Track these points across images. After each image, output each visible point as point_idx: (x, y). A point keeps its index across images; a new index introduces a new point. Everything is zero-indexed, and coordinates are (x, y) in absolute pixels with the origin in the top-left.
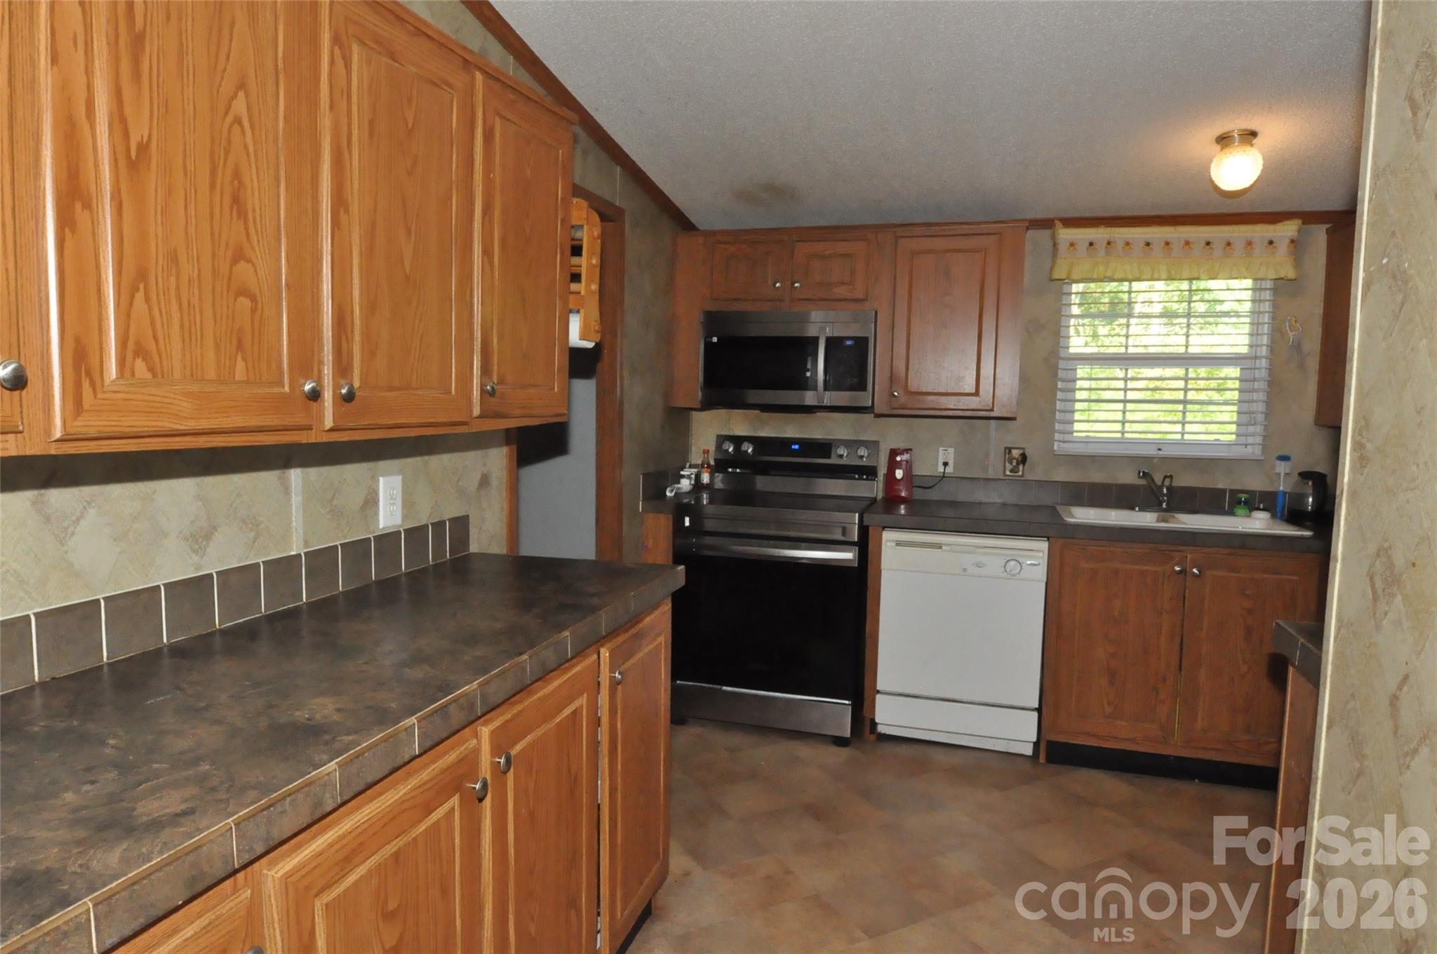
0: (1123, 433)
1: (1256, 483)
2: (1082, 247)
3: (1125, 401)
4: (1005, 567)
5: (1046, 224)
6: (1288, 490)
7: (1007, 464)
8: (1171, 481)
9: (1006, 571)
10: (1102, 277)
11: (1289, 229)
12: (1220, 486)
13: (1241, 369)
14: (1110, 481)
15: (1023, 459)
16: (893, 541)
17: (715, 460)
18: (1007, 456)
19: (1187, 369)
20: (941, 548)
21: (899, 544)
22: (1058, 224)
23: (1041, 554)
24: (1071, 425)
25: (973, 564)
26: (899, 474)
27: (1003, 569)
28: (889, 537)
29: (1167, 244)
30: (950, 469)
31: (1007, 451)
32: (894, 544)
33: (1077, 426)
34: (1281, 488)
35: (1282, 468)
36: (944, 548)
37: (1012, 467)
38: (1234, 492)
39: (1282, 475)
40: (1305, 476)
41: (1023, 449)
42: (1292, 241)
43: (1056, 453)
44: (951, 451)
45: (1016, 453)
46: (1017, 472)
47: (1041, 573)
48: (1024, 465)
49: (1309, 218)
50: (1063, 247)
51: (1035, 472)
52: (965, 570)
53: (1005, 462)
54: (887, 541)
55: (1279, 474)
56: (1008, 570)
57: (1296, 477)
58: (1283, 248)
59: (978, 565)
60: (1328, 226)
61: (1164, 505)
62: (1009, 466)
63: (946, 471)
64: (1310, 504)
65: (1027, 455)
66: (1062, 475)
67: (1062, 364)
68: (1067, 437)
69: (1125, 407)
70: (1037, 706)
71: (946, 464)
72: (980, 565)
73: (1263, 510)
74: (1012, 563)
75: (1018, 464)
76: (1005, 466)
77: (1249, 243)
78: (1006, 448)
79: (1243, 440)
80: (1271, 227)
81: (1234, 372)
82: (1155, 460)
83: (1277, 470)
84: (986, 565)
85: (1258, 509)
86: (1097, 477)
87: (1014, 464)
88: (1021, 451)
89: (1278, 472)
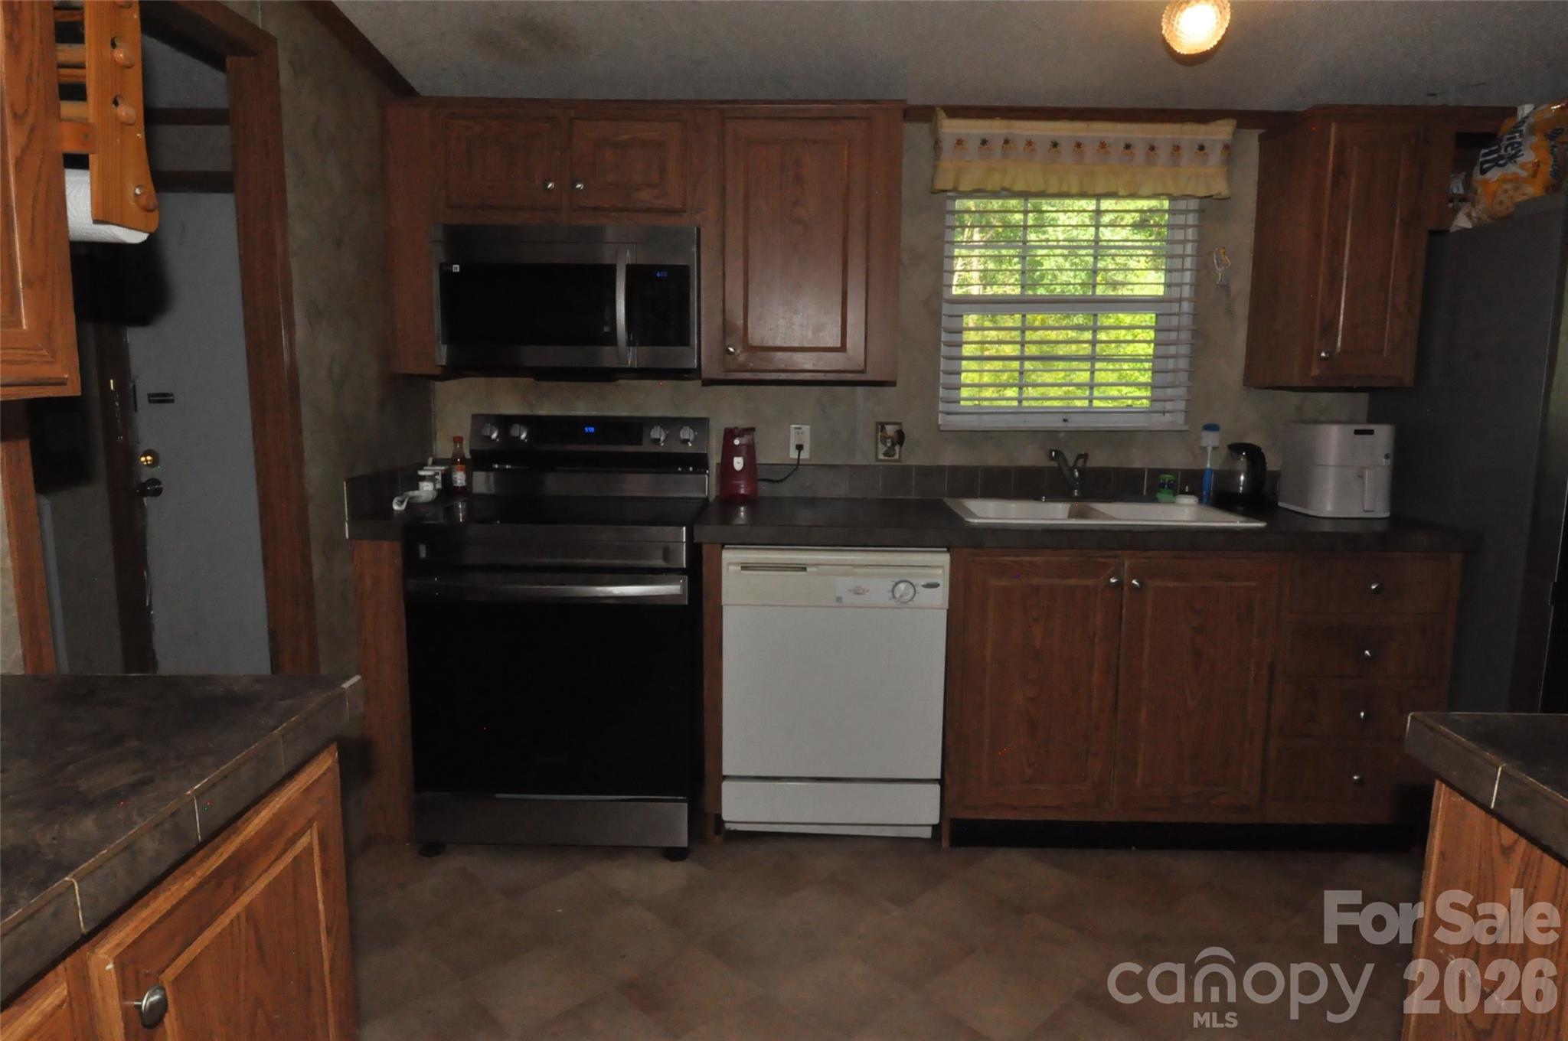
0: (1020, 401)
1: (1177, 459)
2: (973, 145)
3: (1022, 358)
4: (893, 591)
5: (924, 114)
6: (1216, 467)
7: (880, 445)
8: (1085, 462)
9: (894, 597)
10: (998, 189)
11: (1221, 131)
12: (1137, 465)
13: (1157, 315)
14: (1005, 463)
15: (900, 438)
16: (739, 564)
17: (472, 452)
18: (880, 433)
19: (1095, 316)
20: (804, 569)
21: (745, 567)
22: (942, 114)
23: (940, 571)
24: (957, 391)
25: (850, 591)
26: (738, 463)
27: (890, 595)
28: (731, 558)
29: (1079, 145)
30: (805, 455)
31: (880, 427)
32: (739, 568)
33: (965, 393)
34: (1208, 466)
35: (1210, 440)
36: (808, 569)
37: (885, 449)
38: (1155, 473)
39: (1210, 449)
40: (1236, 448)
41: (899, 424)
42: (1227, 147)
43: (942, 428)
44: (806, 428)
45: (890, 430)
46: (893, 456)
47: (940, 597)
48: (901, 445)
49: (1245, 119)
50: (947, 145)
51: (914, 457)
52: (839, 599)
53: (877, 444)
54: (729, 564)
55: (1205, 448)
56: (897, 596)
57: (1225, 451)
58: (1216, 155)
59: (858, 592)
60: (1262, 131)
61: (1076, 493)
62: (882, 449)
63: (801, 457)
64: (1242, 484)
65: (905, 432)
66: (950, 457)
67: (946, 309)
68: (952, 407)
69: (1022, 366)
70: (938, 776)
71: (800, 448)
72: (861, 591)
73: (1190, 493)
74: (902, 586)
75: (893, 444)
76: (877, 448)
77: (1177, 148)
78: (877, 423)
79: (1159, 406)
80: (1202, 128)
81: (1149, 318)
82: (1062, 435)
83: (1204, 443)
84: (868, 591)
85: (1183, 492)
86: (992, 459)
87: (889, 444)
88: (897, 427)
89: (1205, 445)
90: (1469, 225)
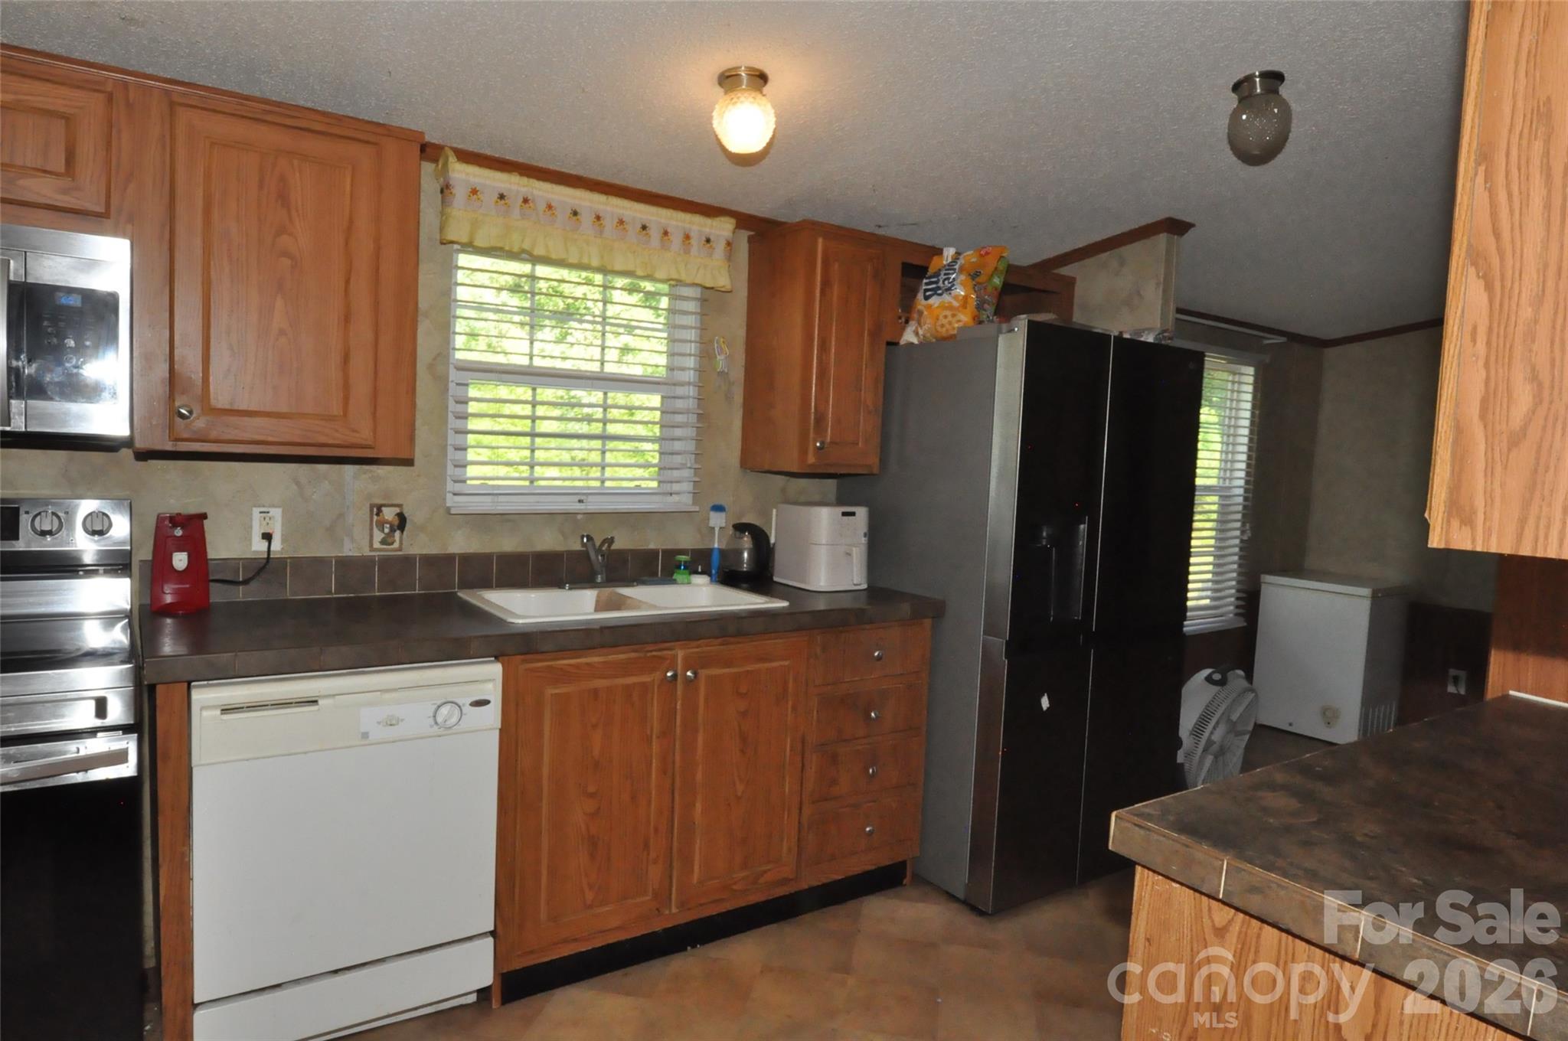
0: (532, 481)
1: (686, 539)
2: (489, 198)
3: (533, 435)
4: (435, 716)
6: (723, 547)
7: (376, 531)
8: (609, 546)
9: (436, 723)
10: (516, 249)
11: (723, 228)
12: (652, 546)
13: (663, 397)
14: (521, 549)
15: (402, 522)
16: (214, 707)
18: (375, 518)
19: (605, 394)
20: (316, 702)
21: (227, 710)
22: (452, 159)
23: (490, 686)
24: (462, 469)
25: (379, 723)
26: (180, 560)
27: (431, 721)
28: (206, 698)
29: (598, 218)
30: (276, 547)
31: (375, 510)
32: (218, 712)
33: (471, 471)
34: (716, 546)
35: (717, 520)
36: (320, 702)
37: (383, 535)
38: (670, 554)
39: (717, 530)
40: (740, 528)
41: (399, 506)
42: (729, 244)
43: (453, 512)
44: (276, 513)
45: (389, 514)
46: (392, 543)
47: (492, 716)
48: (402, 531)
49: (744, 221)
50: (460, 193)
51: (416, 544)
52: (365, 735)
53: (371, 529)
54: (202, 708)
55: (714, 528)
56: (440, 720)
57: (731, 531)
58: (720, 248)
59: (391, 722)
60: (752, 233)
61: (599, 579)
62: (378, 536)
63: (272, 548)
64: (745, 561)
65: (406, 515)
66: (461, 543)
67: (454, 375)
68: (458, 487)
69: (533, 442)
70: (492, 929)
71: (268, 537)
72: (394, 722)
73: (702, 573)
74: (444, 711)
75: (392, 530)
76: (371, 536)
77: (687, 237)
78: (372, 507)
79: (667, 487)
80: (708, 221)
81: (655, 400)
82: (579, 517)
83: (712, 523)
84: (402, 720)
85: (696, 572)
86: (508, 544)
87: (387, 530)
88: (398, 510)
89: (713, 526)
90: (915, 341)
